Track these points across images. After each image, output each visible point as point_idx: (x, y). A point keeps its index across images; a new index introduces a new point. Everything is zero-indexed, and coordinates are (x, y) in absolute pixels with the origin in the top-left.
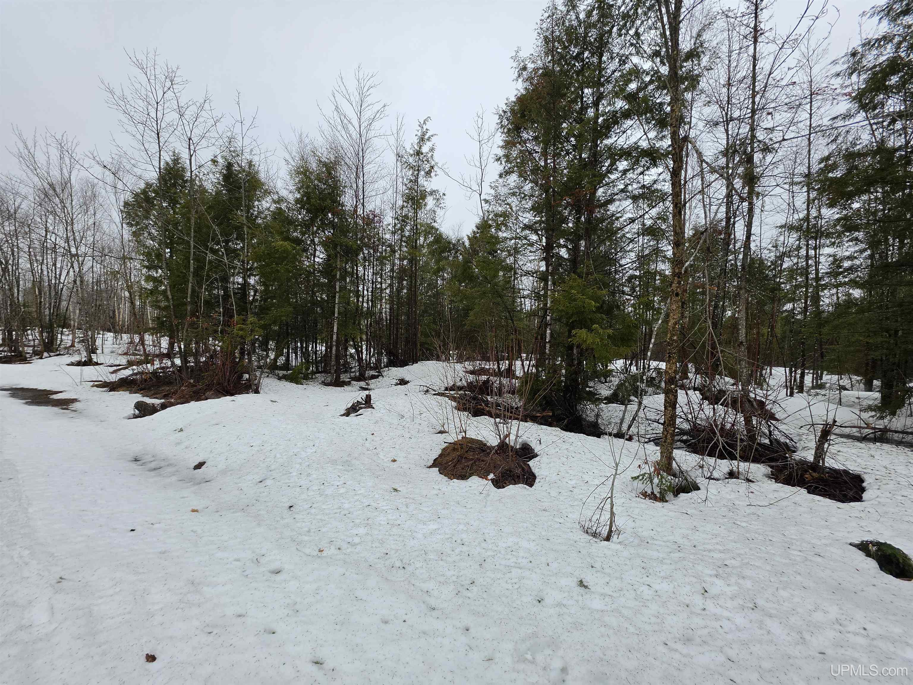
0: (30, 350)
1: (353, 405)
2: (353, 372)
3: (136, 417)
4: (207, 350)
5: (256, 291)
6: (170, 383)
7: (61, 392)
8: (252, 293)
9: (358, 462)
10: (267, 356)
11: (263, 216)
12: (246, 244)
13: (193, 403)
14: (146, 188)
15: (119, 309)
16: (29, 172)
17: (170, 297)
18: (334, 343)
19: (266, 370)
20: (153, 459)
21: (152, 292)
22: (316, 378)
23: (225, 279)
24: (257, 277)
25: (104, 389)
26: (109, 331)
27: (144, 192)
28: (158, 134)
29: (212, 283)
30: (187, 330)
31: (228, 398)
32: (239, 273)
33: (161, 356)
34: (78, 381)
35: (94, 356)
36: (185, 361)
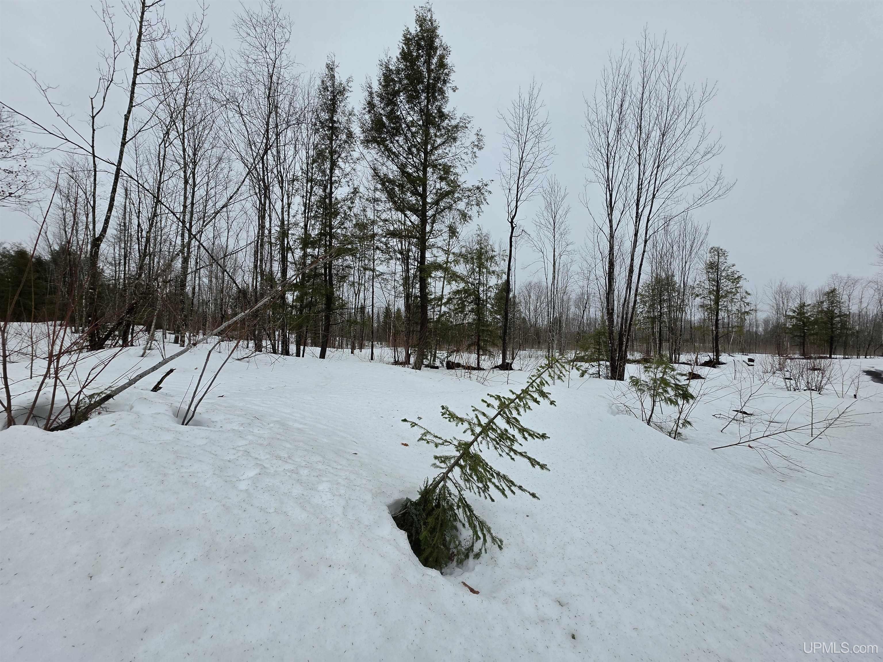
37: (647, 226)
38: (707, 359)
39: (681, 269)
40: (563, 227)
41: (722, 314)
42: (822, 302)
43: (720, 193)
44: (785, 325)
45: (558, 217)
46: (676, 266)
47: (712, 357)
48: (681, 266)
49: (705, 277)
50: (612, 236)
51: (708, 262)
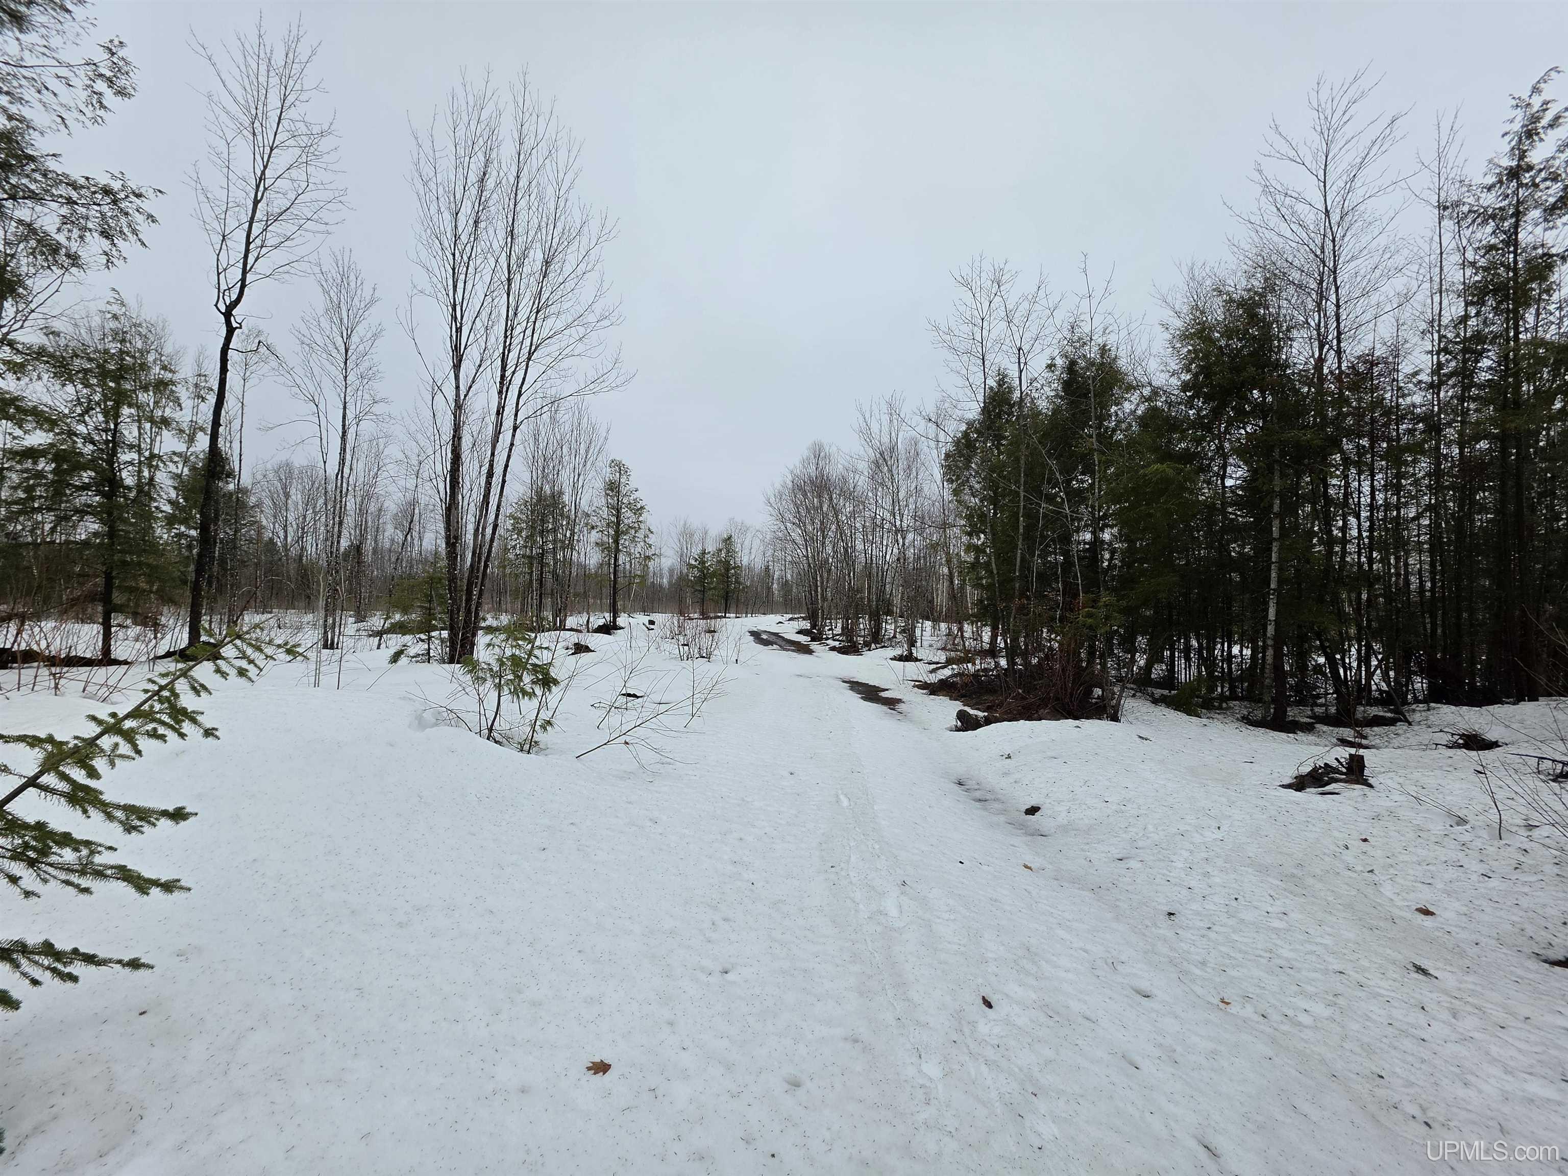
0: (861, 640)
1: (1315, 770)
2: (1321, 705)
3: (958, 729)
4: (1040, 648)
5: (1113, 552)
6: (993, 691)
7: (887, 690)
8: (1107, 556)
9: (1319, 886)
10: (1133, 661)
11: (1123, 426)
12: (1097, 480)
13: (1022, 721)
14: (968, 429)
15: (937, 590)
16: (866, 446)
17: (995, 572)
18: (1270, 642)
19: (1129, 685)
20: (976, 787)
21: (974, 566)
22: (1228, 708)
23: (1065, 539)
24: (1115, 530)
25: (925, 691)
26: (928, 619)
27: (966, 434)
28: (983, 359)
29: (1048, 545)
30: (1015, 618)
31: (1071, 722)
32: (1086, 526)
33: (983, 654)
34: (901, 678)
35: (914, 650)
36: (1012, 662)
37: (517, 404)
38: (601, 622)
39: (572, 484)
40: (365, 365)
41: (622, 558)
42: (721, 550)
43: (618, 381)
44: (688, 576)
45: (355, 339)
46: (565, 479)
47: (608, 619)
48: (572, 480)
49: (604, 501)
50: (459, 406)
51: (607, 480)
